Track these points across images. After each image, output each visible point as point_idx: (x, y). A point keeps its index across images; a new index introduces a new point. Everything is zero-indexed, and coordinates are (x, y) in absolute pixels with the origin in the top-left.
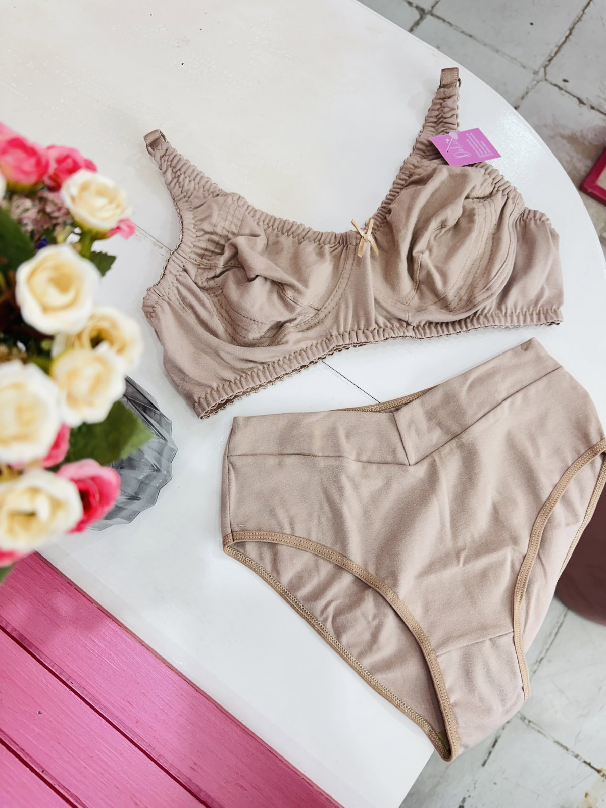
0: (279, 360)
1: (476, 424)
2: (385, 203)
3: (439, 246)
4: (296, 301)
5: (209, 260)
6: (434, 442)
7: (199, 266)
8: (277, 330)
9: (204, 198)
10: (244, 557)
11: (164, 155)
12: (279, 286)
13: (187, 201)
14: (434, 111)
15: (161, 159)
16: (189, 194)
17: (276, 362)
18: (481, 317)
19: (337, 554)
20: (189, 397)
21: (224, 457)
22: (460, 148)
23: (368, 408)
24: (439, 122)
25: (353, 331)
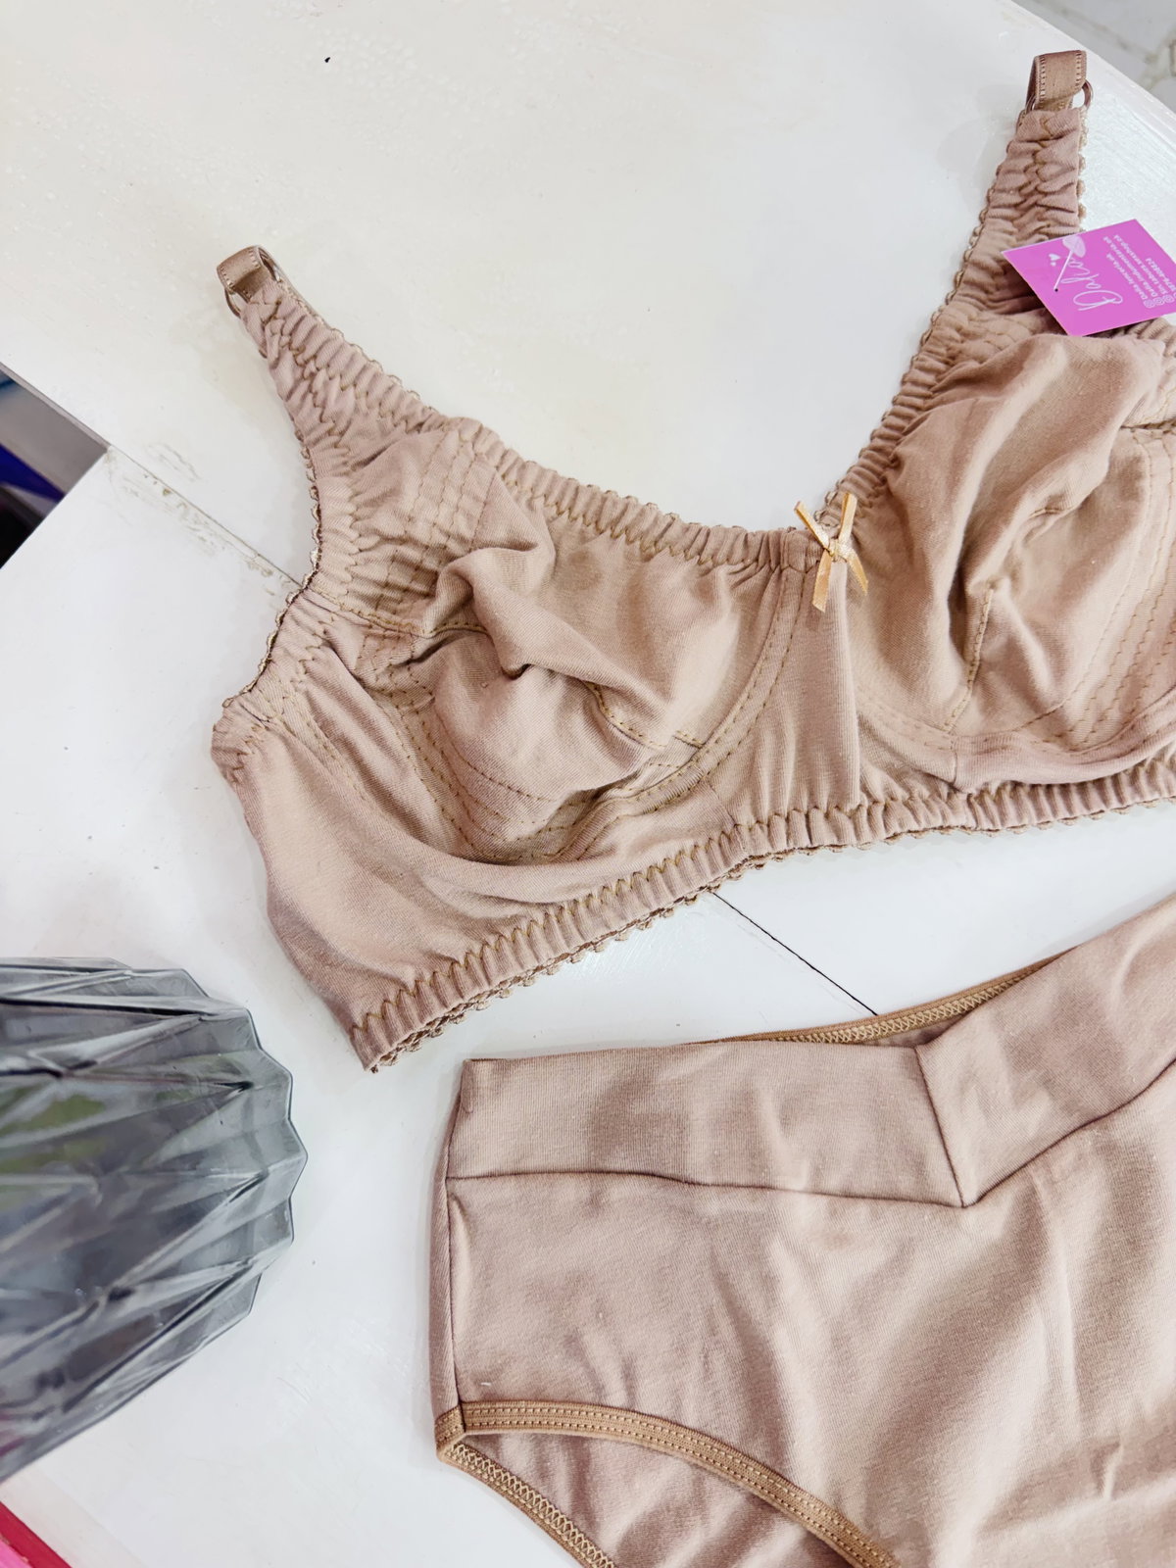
0: (590, 895)
1: (1153, 1089)
2: (881, 437)
3: (1038, 561)
4: (637, 737)
5: (396, 614)
6: (1031, 1133)
7: (368, 629)
8: (583, 806)
9: (384, 433)
10: (495, 1471)
11: (272, 317)
12: (590, 694)
13: (336, 446)
14: (1012, 176)
15: (263, 329)
16: (342, 425)
17: (581, 900)
18: (1160, 768)
19: (759, 1467)
20: (339, 1011)
21: (437, 1180)
22: (1088, 279)
23: (842, 1032)
24: (1025, 205)
25: (799, 811)
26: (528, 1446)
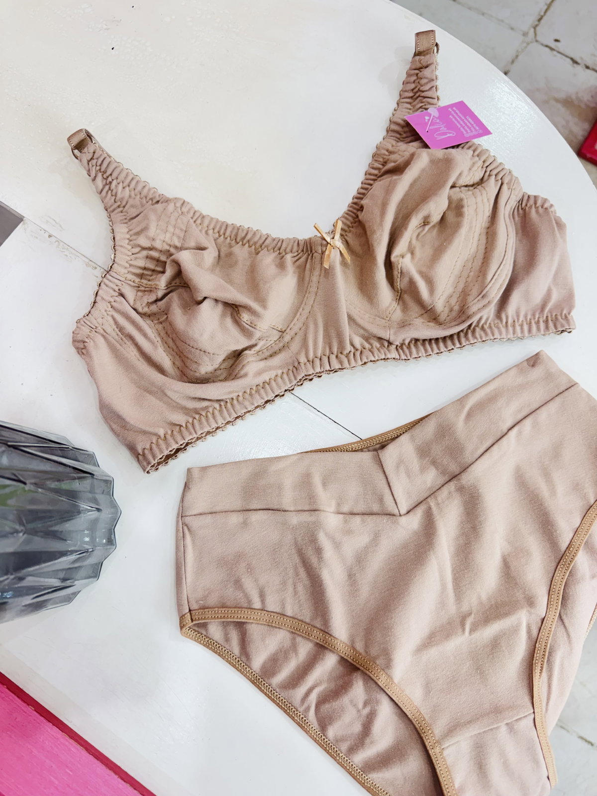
0: (238, 396)
1: (478, 461)
2: (356, 198)
3: (423, 246)
4: (253, 326)
5: (149, 281)
6: (429, 485)
7: (138, 288)
8: (234, 359)
9: (142, 206)
10: (206, 639)
11: (92, 159)
12: (233, 309)
13: (122, 212)
14: (409, 84)
15: (88, 164)
16: (124, 203)
17: (235, 398)
18: (478, 330)
19: (318, 630)
20: (132, 448)
21: (178, 517)
22: (441, 126)
23: (347, 447)
24: (415, 97)
25: (325, 355)
26: (220, 628)
